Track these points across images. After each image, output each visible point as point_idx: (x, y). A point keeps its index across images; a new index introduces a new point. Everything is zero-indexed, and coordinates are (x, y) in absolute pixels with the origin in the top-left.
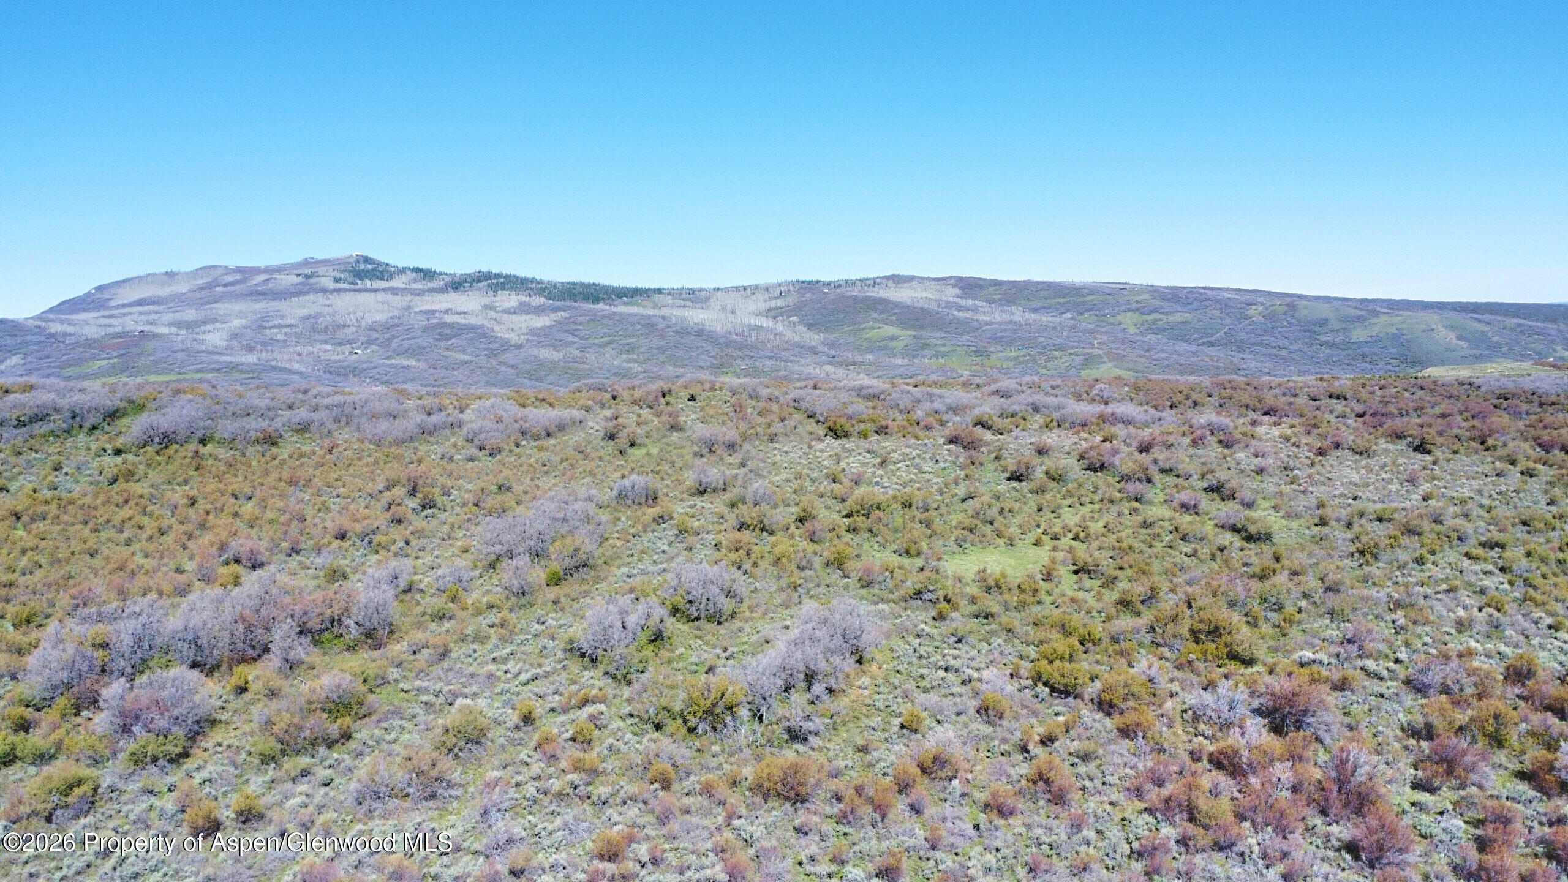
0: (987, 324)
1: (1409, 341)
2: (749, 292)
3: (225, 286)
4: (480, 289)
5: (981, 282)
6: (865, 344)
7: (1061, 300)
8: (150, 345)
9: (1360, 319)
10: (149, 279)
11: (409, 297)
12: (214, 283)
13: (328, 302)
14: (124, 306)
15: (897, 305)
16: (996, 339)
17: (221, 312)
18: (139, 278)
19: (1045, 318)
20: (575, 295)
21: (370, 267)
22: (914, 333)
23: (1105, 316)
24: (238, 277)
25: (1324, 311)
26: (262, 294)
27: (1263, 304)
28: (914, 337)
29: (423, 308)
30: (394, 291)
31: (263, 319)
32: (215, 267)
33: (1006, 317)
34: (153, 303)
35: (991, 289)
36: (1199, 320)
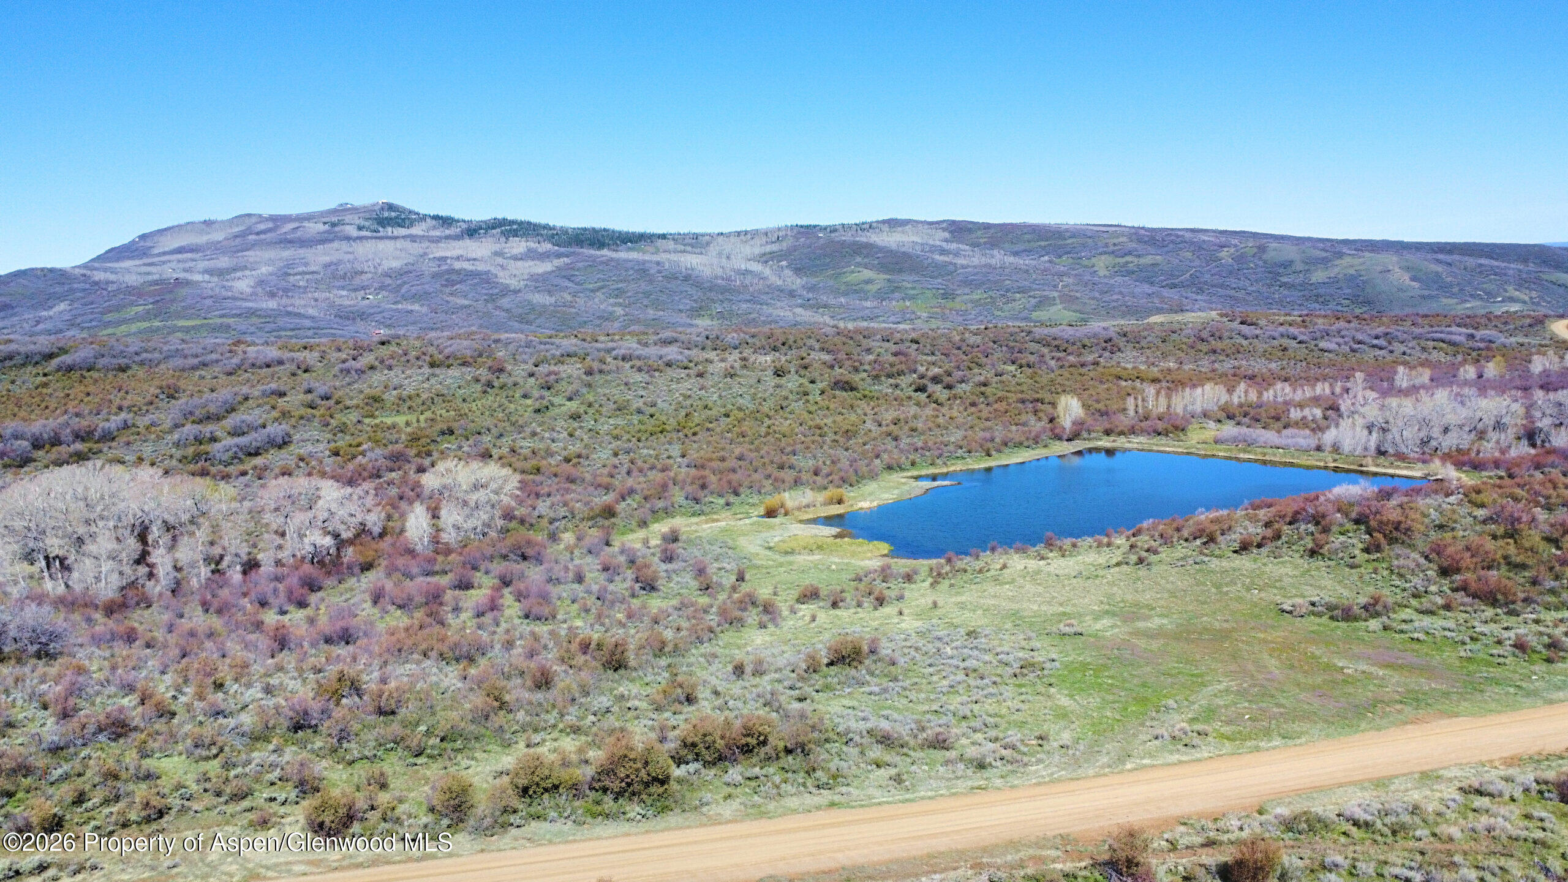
0: (963, 267)
1: (1364, 282)
2: (749, 236)
3: (258, 234)
4: (493, 236)
5: (970, 226)
6: (843, 288)
7: (1043, 243)
8: (183, 291)
9: (1325, 261)
10: (189, 227)
11: (427, 244)
12: (249, 231)
13: (350, 250)
14: (164, 253)
15: (881, 249)
16: (967, 283)
17: (251, 260)
18: (179, 226)
19: (1019, 261)
20: (582, 241)
21: (393, 214)
22: (888, 277)
23: (1080, 258)
24: (270, 225)
25: (1290, 253)
26: (291, 242)
27: (1236, 246)
28: (889, 280)
29: (437, 255)
30: (413, 238)
31: (288, 266)
32: (249, 215)
33: (984, 260)
34: (192, 251)
35: (979, 233)
36: (1169, 262)
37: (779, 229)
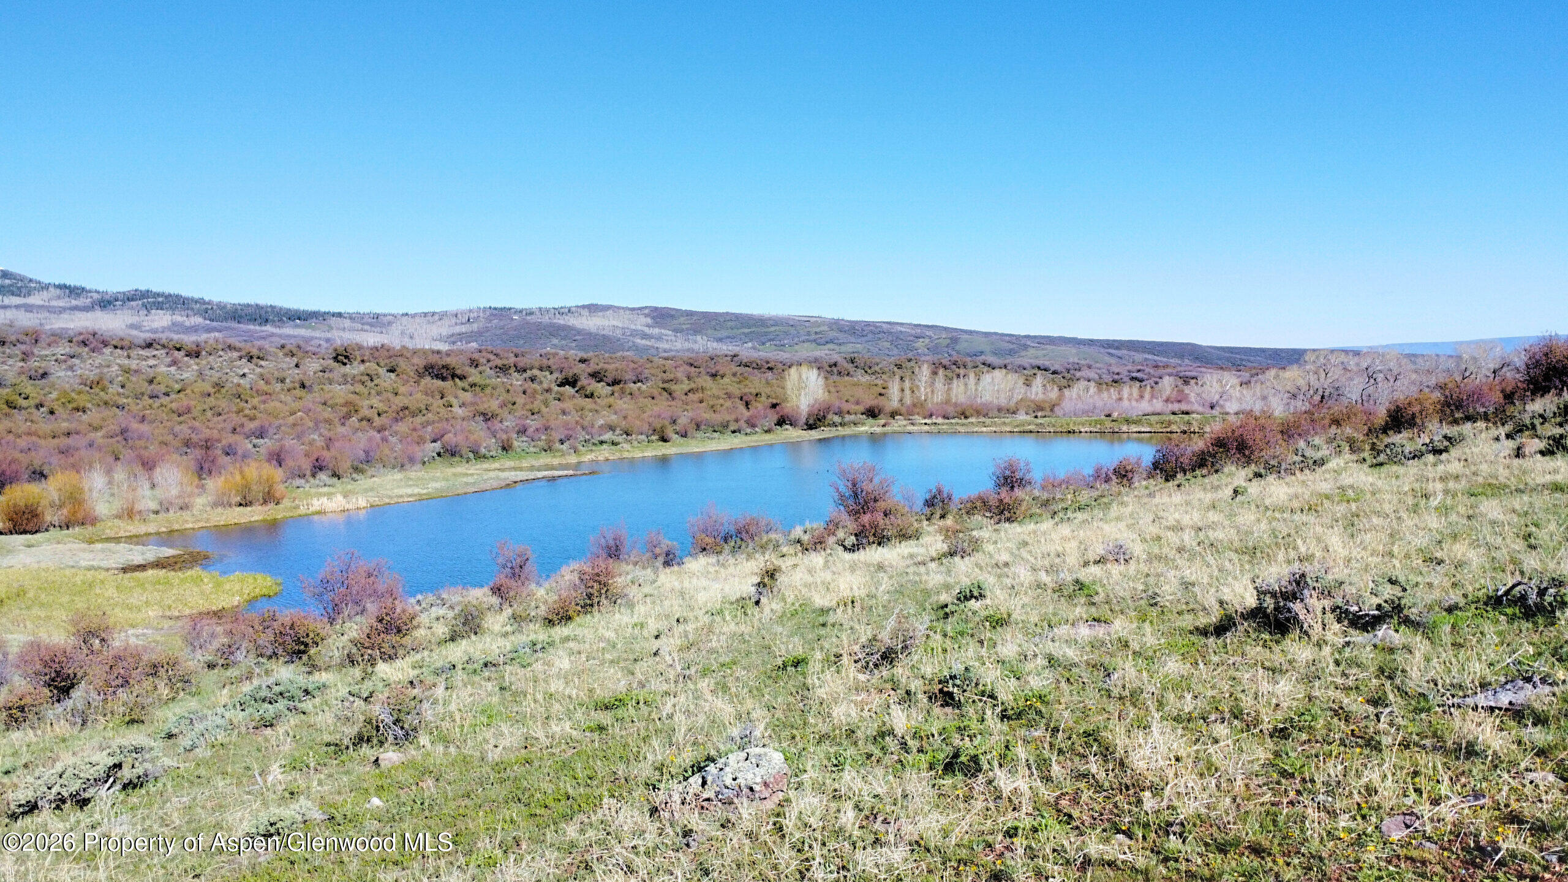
0: (665, 351)
2: (436, 317)
4: (132, 308)
5: (673, 313)
7: (746, 331)
11: (46, 314)
15: (579, 332)
19: (722, 347)
20: (241, 317)
23: (784, 345)
25: (982, 345)
27: (930, 337)
29: (58, 326)
33: (687, 345)
35: (682, 319)
36: (869, 351)
37: (470, 311)
